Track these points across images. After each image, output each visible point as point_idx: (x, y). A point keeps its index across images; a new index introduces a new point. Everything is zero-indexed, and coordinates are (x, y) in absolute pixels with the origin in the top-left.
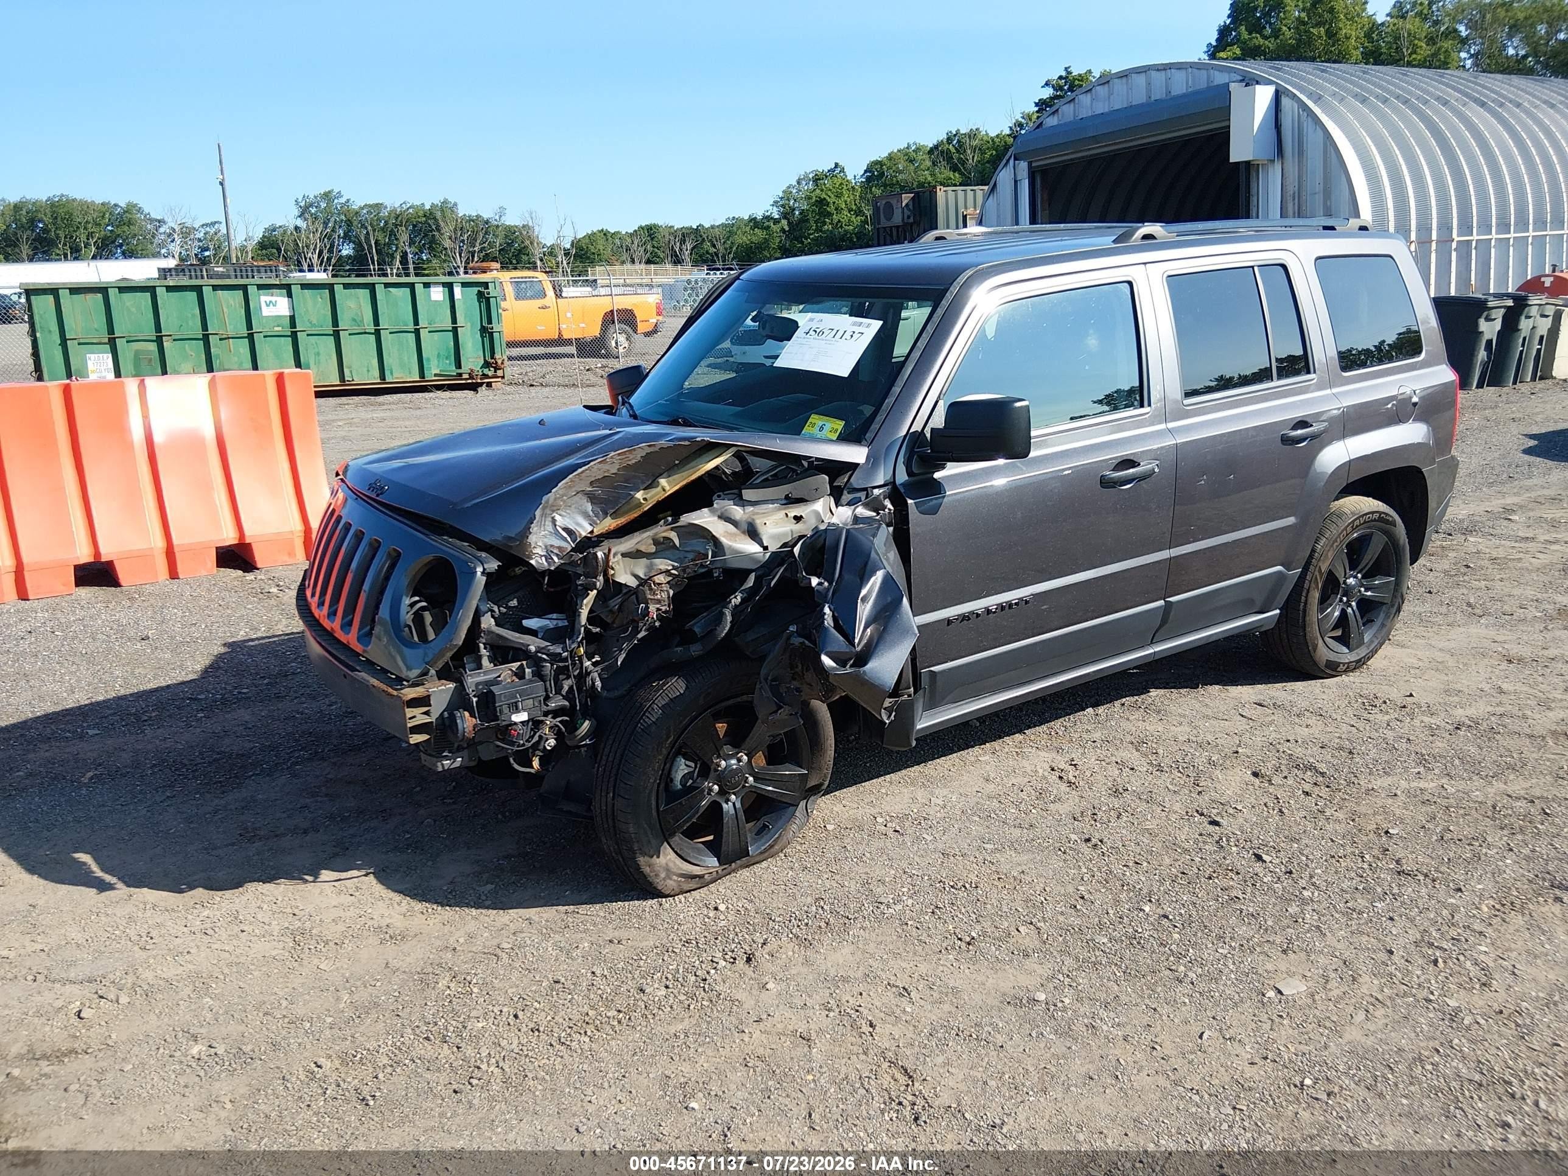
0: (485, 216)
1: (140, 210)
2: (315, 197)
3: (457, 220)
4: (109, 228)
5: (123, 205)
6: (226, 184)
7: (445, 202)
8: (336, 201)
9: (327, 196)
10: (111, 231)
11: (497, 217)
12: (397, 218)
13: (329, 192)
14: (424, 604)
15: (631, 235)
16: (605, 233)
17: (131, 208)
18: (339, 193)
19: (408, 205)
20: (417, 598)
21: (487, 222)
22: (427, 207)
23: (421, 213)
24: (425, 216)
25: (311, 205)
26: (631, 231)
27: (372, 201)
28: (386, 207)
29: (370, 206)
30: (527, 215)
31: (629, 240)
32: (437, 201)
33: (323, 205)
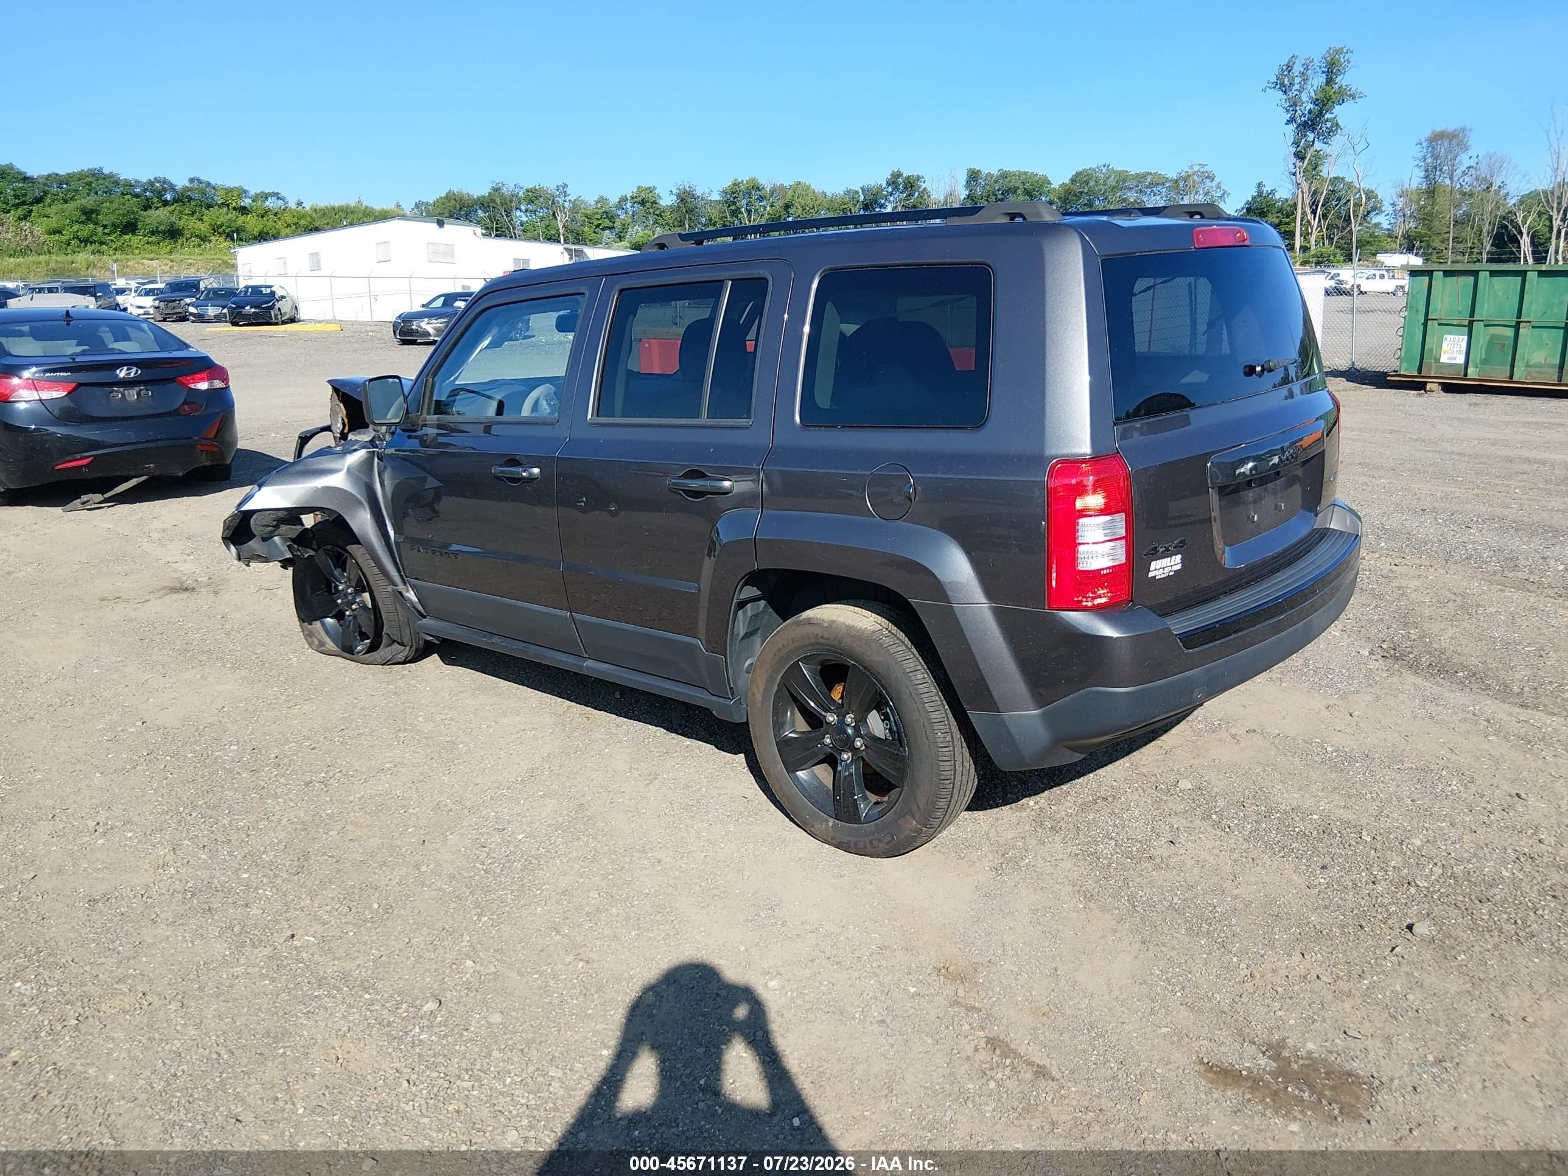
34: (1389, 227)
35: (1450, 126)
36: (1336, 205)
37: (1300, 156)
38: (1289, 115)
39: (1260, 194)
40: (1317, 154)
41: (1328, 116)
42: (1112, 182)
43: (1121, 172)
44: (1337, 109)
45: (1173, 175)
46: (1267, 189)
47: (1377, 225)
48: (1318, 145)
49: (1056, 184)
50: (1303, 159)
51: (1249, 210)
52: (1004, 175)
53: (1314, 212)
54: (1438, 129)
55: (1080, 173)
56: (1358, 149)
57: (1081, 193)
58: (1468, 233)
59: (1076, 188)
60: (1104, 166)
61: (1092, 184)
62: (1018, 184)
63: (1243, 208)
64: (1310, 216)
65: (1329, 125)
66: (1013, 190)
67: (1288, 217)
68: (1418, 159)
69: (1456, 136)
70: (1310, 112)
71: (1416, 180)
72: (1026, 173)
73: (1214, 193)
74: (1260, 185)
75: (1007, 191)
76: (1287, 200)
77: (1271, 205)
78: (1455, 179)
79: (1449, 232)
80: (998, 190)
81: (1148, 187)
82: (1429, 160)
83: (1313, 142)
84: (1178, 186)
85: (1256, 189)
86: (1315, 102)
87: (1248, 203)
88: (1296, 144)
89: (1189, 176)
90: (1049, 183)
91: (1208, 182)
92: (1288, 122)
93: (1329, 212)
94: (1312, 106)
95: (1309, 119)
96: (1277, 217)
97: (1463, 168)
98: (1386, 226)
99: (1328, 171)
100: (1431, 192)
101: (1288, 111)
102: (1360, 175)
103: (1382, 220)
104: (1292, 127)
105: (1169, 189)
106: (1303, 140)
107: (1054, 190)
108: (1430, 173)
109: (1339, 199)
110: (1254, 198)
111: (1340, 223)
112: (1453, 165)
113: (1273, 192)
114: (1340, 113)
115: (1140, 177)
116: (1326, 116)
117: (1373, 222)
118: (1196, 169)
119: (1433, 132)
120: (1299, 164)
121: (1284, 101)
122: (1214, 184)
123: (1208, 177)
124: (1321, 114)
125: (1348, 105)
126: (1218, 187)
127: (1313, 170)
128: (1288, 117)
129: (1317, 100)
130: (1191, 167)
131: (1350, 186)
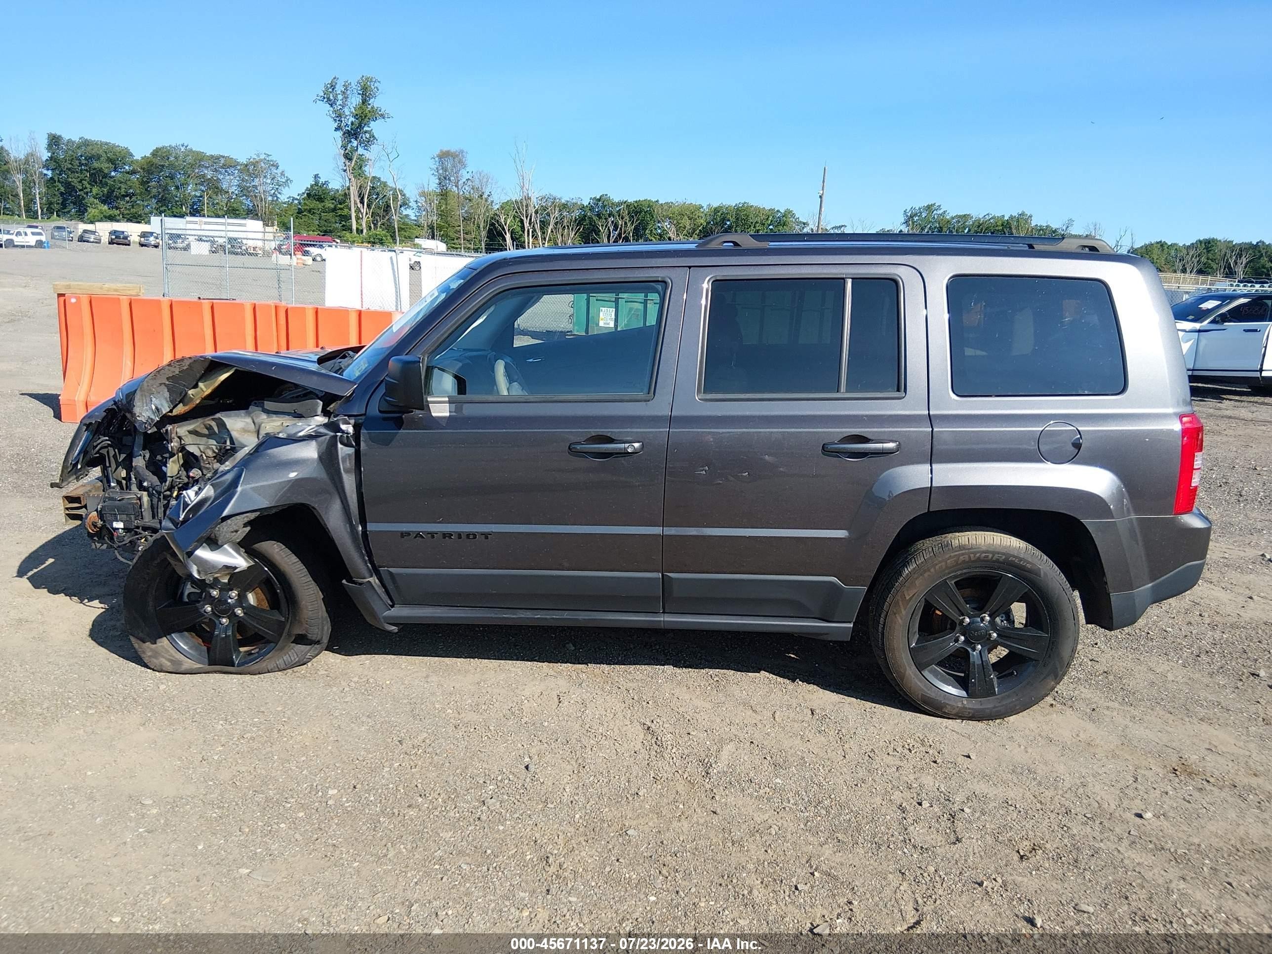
0: (1054, 226)
1: (793, 215)
2: (920, 209)
3: (1028, 229)
4: (771, 227)
5: (782, 211)
6: (824, 197)
7: (1023, 214)
8: (935, 212)
9: (929, 208)
10: (771, 229)
11: (1064, 228)
12: (979, 227)
13: (932, 205)
14: (109, 442)
15: (1189, 247)
16: (1162, 245)
17: (788, 213)
18: (939, 206)
19: (991, 216)
20: (107, 438)
21: (1055, 232)
22: (1006, 218)
23: (1000, 223)
24: (1002, 225)
25: (916, 215)
26: (1188, 244)
27: (961, 213)
28: (972, 217)
29: (960, 216)
30: (1092, 227)
31: (1185, 252)
32: (1015, 214)
33: (924, 215)
34: (415, 218)
35: (453, 148)
36: (376, 198)
37: (348, 157)
38: (336, 124)
39: (316, 184)
40: (361, 157)
41: (366, 129)
42: (190, 159)
43: (198, 153)
44: (372, 124)
45: (243, 160)
46: (322, 180)
47: (407, 216)
48: (361, 151)
49: (138, 156)
50: (350, 160)
51: (309, 195)
52: (86, 143)
53: (362, 202)
54: (445, 149)
55: (160, 149)
56: (391, 157)
57: (163, 166)
58: (471, 227)
59: (157, 161)
60: (183, 146)
61: (172, 159)
62: (101, 152)
63: (304, 193)
64: (359, 205)
65: (368, 135)
66: (98, 157)
67: (340, 204)
68: (433, 169)
69: (457, 156)
70: (352, 123)
71: (433, 185)
72: (107, 144)
73: (279, 179)
74: (316, 176)
75: (90, 158)
76: (338, 190)
77: (326, 192)
78: (460, 187)
79: (460, 226)
80: (81, 156)
81: (222, 167)
82: (441, 172)
83: (357, 147)
84: (248, 169)
85: (313, 179)
86: (356, 116)
87: (307, 189)
88: (344, 147)
89: (257, 162)
90: (132, 155)
91: (273, 169)
92: (336, 129)
93: (372, 203)
94: (353, 119)
95: (351, 129)
96: (333, 203)
97: (464, 180)
98: (413, 218)
99: (370, 171)
100: (444, 195)
101: (335, 120)
102: (395, 177)
103: (411, 213)
104: (339, 134)
105: (240, 171)
106: (349, 145)
107: (137, 161)
108: (443, 179)
109: (378, 194)
110: (312, 186)
111: (381, 212)
112: (457, 177)
113: (326, 183)
114: (375, 127)
115: (215, 159)
116: (365, 129)
117: (404, 214)
118: (262, 157)
119: (441, 151)
120: (348, 164)
121: (331, 112)
122: (279, 171)
123: (273, 165)
124: (360, 126)
125: (380, 121)
126: (282, 174)
127: (358, 170)
128: (336, 125)
129: (357, 115)
130: (258, 155)
131: (385, 184)
